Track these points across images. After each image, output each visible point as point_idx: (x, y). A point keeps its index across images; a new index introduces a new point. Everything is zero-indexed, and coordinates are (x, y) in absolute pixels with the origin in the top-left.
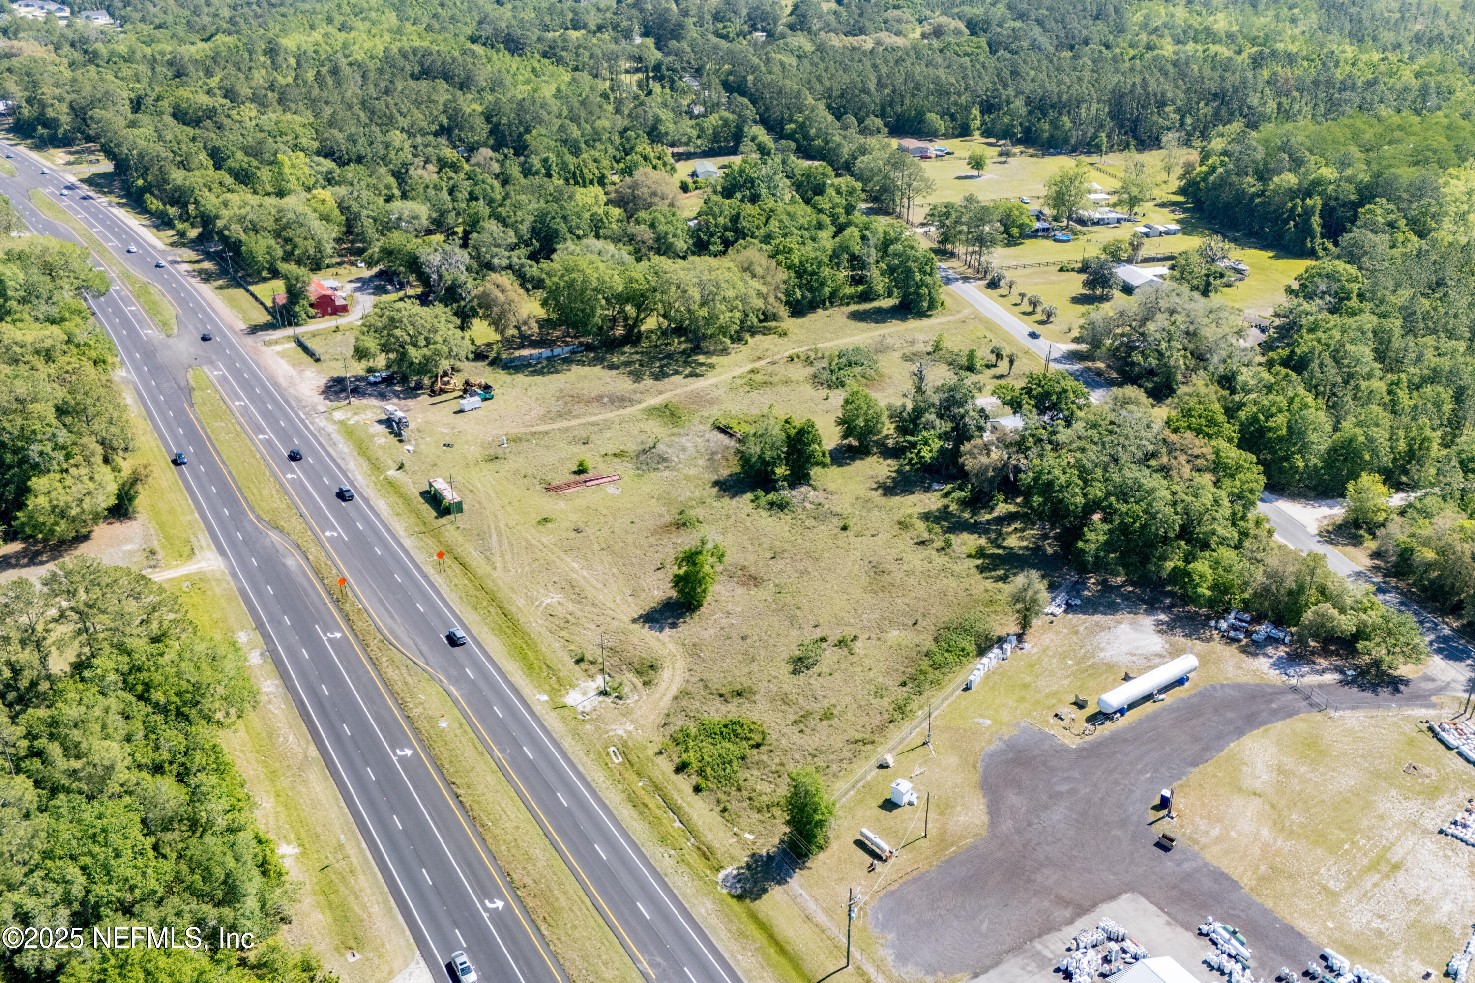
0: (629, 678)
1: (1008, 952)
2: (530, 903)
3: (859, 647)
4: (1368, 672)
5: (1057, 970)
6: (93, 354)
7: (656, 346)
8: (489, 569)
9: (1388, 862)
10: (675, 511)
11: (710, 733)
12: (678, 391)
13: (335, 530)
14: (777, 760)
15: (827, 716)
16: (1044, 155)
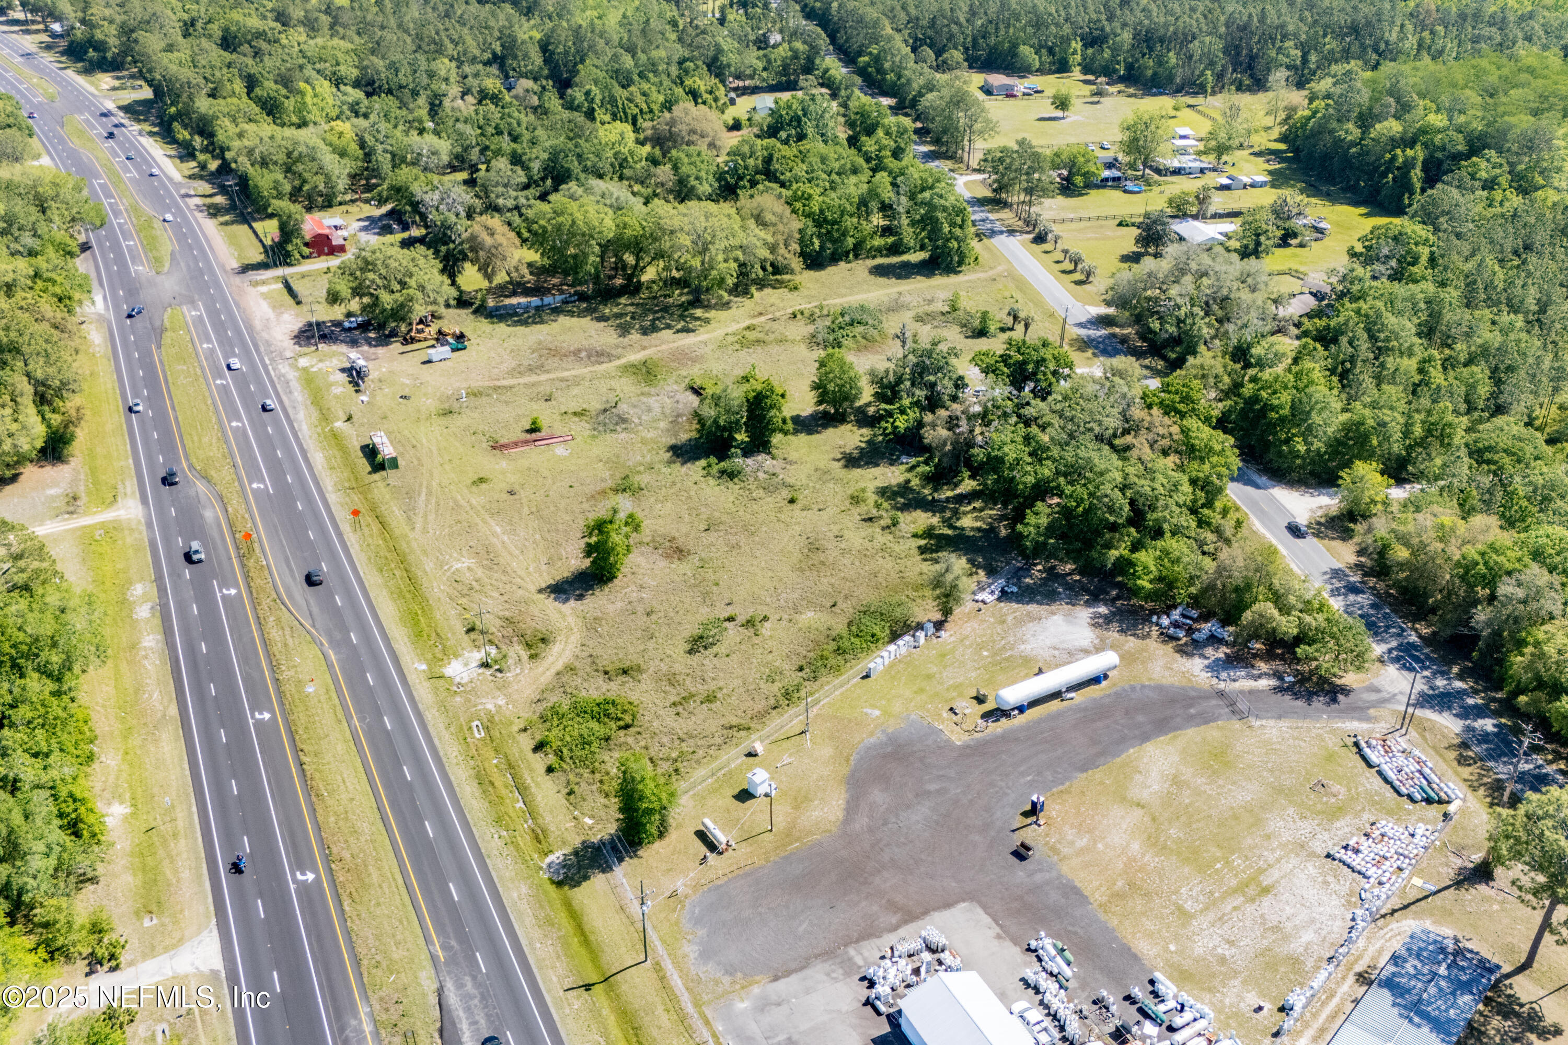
0: (518, 650)
1: (817, 956)
2: (341, 877)
3: (766, 629)
4: (1309, 679)
5: (863, 979)
6: (58, 290)
7: (655, 298)
8: (407, 529)
9: (1259, 884)
10: (618, 475)
11: (580, 711)
12: (664, 347)
13: (263, 481)
14: (643, 743)
15: (710, 699)
16: (1144, 95)
